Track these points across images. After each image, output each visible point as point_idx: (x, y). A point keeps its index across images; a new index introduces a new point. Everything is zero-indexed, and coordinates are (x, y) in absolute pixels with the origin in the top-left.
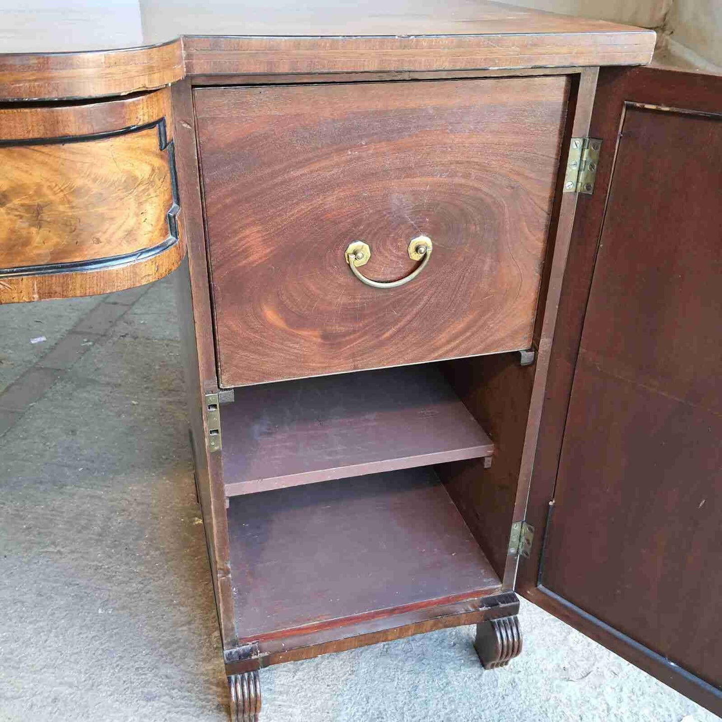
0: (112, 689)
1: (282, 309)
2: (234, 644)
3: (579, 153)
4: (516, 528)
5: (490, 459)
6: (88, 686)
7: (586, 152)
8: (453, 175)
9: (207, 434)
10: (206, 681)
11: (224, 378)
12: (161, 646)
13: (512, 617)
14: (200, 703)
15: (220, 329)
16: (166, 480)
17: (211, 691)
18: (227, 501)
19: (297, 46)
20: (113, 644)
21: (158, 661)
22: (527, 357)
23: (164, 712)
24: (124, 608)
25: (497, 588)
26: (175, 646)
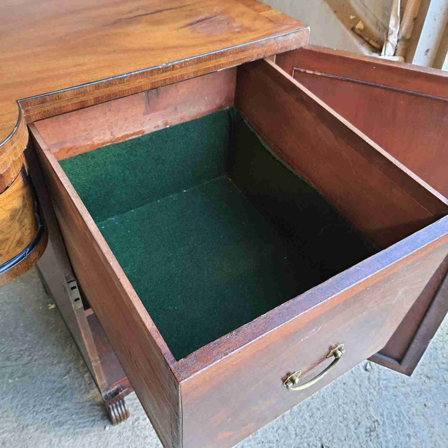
0: (36, 426)
6: (21, 429)
10: (91, 405)
12: (56, 392)
14: (91, 419)
16: (20, 283)
17: (95, 410)
19: (98, 88)
20: (26, 399)
21: (57, 402)
23: (72, 430)
24: (24, 375)
26: (65, 390)
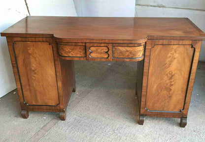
13: (186, 119)
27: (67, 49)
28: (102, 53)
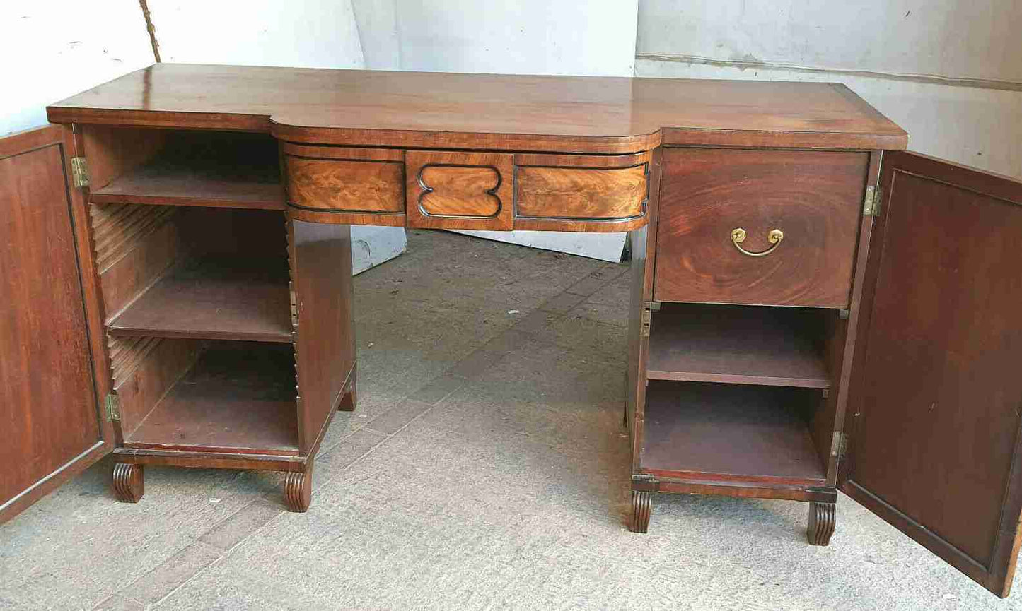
1: (693, 261)
2: (640, 472)
3: (873, 194)
4: (837, 436)
5: (827, 391)
7: (876, 194)
8: (797, 198)
9: (643, 325)
11: (656, 295)
13: (831, 504)
15: (658, 267)
18: (647, 381)
19: (712, 133)
22: (843, 314)
25: (822, 481)
27: (327, 175)
28: (471, 196)
